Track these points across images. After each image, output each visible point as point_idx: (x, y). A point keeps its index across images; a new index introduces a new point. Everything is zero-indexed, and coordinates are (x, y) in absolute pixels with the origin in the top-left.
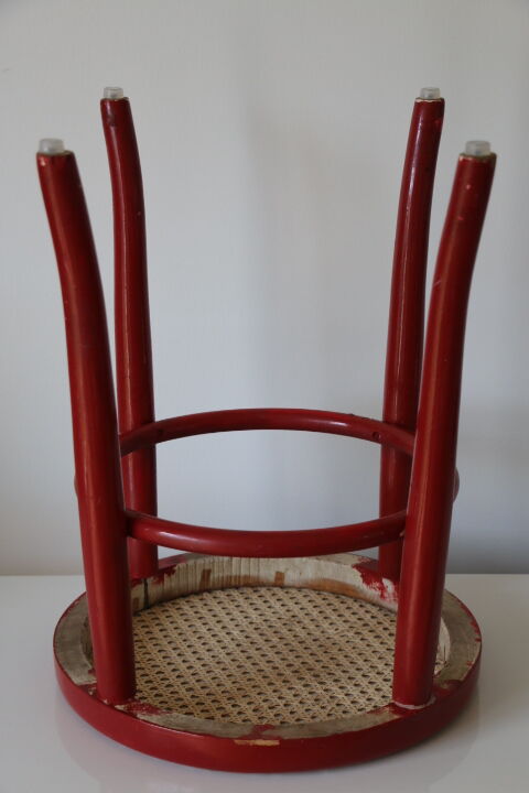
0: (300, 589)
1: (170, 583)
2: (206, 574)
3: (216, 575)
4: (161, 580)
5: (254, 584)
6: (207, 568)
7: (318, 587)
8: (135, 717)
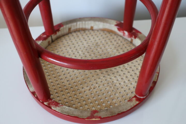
0: (98, 31)
1: (59, 34)
2: (70, 29)
3: (73, 29)
4: (56, 33)
5: (84, 30)
6: (70, 27)
7: (104, 30)
8: (51, 108)
